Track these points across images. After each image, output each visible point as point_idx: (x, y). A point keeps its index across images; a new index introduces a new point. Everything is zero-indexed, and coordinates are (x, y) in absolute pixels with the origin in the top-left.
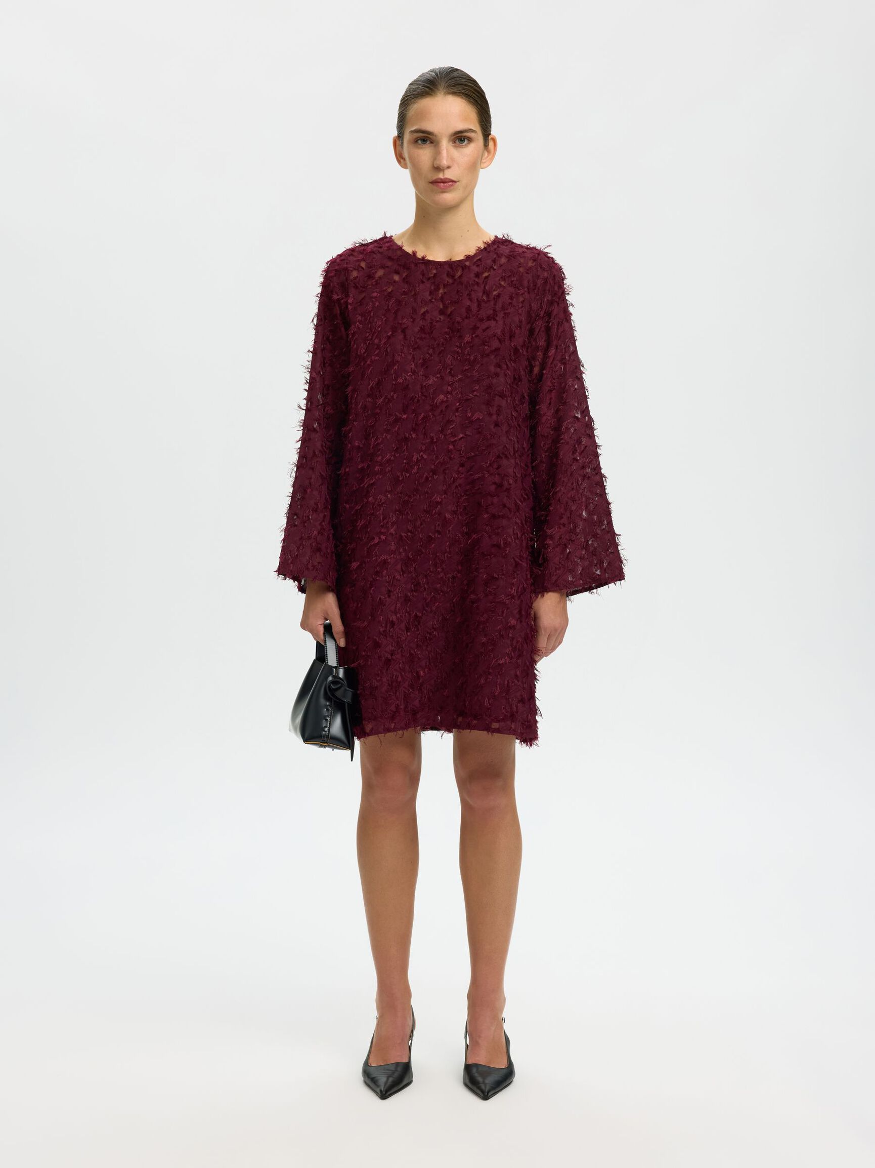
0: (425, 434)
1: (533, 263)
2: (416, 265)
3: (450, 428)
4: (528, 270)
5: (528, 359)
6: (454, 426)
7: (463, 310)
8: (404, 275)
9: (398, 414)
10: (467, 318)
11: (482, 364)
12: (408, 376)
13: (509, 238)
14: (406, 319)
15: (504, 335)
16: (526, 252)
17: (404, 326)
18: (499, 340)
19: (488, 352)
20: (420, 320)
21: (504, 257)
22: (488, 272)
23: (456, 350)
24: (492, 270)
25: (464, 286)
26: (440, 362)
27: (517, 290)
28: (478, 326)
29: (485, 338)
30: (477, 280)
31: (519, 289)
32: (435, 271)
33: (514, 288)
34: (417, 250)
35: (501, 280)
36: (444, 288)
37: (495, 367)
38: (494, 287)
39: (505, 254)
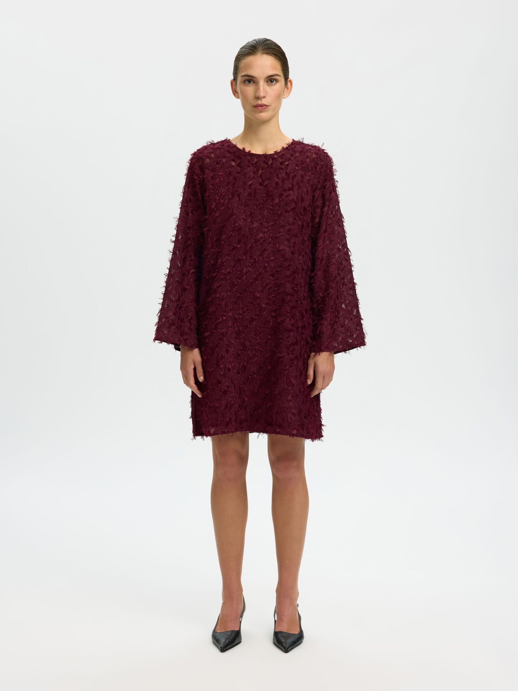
0: (251, 257)
1: (315, 155)
2: (245, 156)
3: (266, 253)
4: (312, 160)
5: (312, 213)
6: (268, 252)
7: (274, 184)
8: (238, 162)
9: (235, 245)
10: (276, 189)
11: (285, 217)
12: (241, 222)
14: (240, 188)
15: (298, 200)
16: (311, 149)
17: (239, 192)
18: (295, 203)
19: (289, 209)
20: (248, 189)
21: (298, 152)
22: (288, 161)
23: (270, 207)
24: (290, 160)
25: (274, 170)
26: (260, 214)
27: (305, 173)
28: (283, 194)
29: (287, 201)
30: (281, 167)
31: (306, 172)
32: (256, 160)
33: (304, 171)
34: (245, 147)
35: (296, 166)
36: (262, 170)
37: (293, 219)
38: (292, 171)
39: (299, 151)
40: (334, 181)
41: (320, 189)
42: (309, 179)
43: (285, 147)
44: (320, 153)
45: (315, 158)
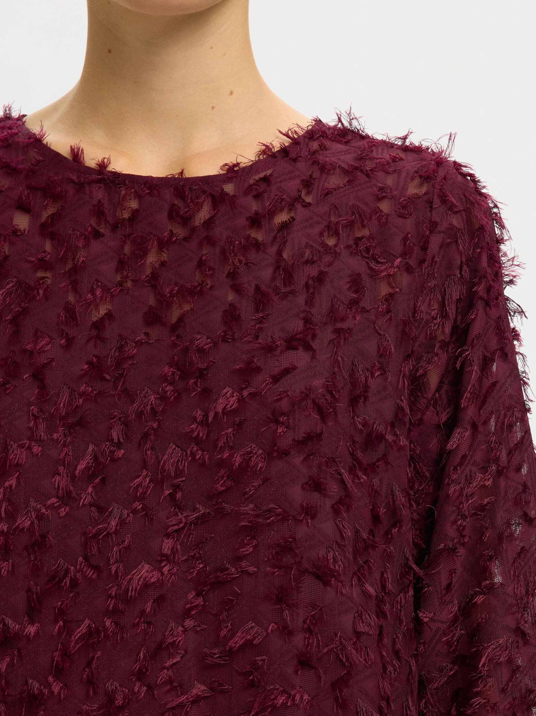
0: (90, 682)
1: (421, 185)
2: (80, 187)
3: (167, 665)
4: (404, 207)
5: (412, 458)
6: (177, 659)
7: (217, 317)
8: (45, 215)
9: (9, 621)
10: (224, 340)
11: (266, 480)
12: (47, 508)
13: (355, 123)
14: (47, 339)
15: (333, 396)
16: (401, 159)
17: (43, 360)
18: (320, 410)
19: (285, 442)
20: (89, 340)
21: (338, 171)
22: (291, 207)
23: (192, 431)
24: (299, 206)
25: (218, 250)
26: (145, 465)
27: (373, 265)
28: (259, 364)
29: (279, 400)
30: (253, 235)
31: (378, 262)
32: (134, 204)
33: (363, 257)
34: (83, 146)
35: (326, 234)
36: (160, 249)
37: (303, 488)
38: (307, 253)
39: (343, 165)
40: (507, 311)
41: (444, 345)
42: (391, 295)
43: (277, 147)
44: (441, 173)
45: (417, 197)
